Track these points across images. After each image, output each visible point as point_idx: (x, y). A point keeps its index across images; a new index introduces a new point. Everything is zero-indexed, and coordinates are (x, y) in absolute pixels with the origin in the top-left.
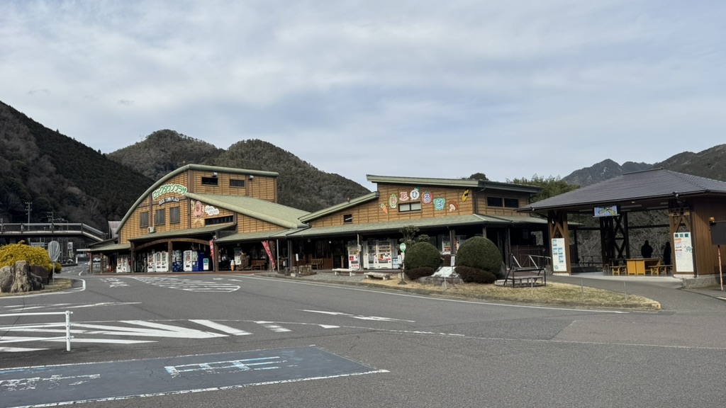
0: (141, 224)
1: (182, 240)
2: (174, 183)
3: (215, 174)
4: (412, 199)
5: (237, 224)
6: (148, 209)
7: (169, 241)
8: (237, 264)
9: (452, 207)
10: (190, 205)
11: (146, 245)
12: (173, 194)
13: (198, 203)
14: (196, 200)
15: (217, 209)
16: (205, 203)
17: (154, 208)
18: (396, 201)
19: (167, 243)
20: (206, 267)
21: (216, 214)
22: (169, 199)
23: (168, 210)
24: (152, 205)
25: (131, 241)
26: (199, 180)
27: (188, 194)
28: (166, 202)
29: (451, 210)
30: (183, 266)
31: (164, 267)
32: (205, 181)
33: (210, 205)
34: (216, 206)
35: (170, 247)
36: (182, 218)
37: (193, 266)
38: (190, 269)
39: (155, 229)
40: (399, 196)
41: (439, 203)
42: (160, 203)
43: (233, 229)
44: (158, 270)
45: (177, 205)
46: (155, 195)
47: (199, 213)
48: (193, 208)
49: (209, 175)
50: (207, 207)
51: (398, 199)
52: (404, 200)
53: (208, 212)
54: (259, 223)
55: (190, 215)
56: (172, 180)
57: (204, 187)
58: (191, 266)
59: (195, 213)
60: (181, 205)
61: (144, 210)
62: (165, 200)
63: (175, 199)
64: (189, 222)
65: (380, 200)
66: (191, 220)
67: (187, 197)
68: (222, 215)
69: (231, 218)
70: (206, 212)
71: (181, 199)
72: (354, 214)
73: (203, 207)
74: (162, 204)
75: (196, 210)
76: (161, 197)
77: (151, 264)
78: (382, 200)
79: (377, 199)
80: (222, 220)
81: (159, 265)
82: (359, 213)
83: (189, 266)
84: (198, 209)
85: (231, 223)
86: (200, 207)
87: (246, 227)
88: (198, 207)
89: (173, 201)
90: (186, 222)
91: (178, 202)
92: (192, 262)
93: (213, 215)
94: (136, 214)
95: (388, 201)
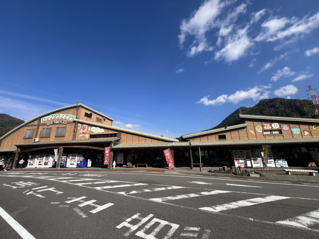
0: (25, 136)
2: (63, 114)
3: (91, 112)
4: (274, 128)
6: (35, 127)
7: (61, 147)
9: (306, 133)
10: (76, 127)
12: (61, 120)
13: (85, 125)
14: (83, 123)
15: (102, 129)
16: (91, 126)
17: (41, 127)
18: (262, 128)
20: (89, 165)
21: (101, 132)
22: (57, 122)
23: (54, 129)
24: (39, 125)
25: (18, 147)
26: (84, 114)
27: (76, 120)
29: (306, 134)
30: (66, 164)
32: (86, 115)
33: (96, 126)
34: (101, 127)
35: (60, 151)
36: (67, 134)
37: (77, 164)
38: (75, 166)
39: (39, 140)
40: (263, 126)
41: (296, 130)
42: (48, 124)
43: (117, 142)
44: (38, 167)
45: (65, 126)
47: (85, 131)
48: (79, 128)
50: (93, 127)
51: (263, 128)
52: (267, 128)
53: (94, 131)
54: (141, 138)
55: (75, 132)
56: (62, 112)
57: (85, 118)
58: (75, 163)
59: (81, 131)
60: (68, 126)
61: (31, 128)
62: (53, 123)
63: (63, 123)
64: (74, 136)
65: (248, 128)
66: (77, 135)
67: (75, 122)
68: (107, 133)
69: (115, 135)
70: (91, 130)
71: (69, 123)
72: (228, 135)
73: (89, 128)
74: (50, 125)
75: (82, 129)
76: (50, 120)
77: (32, 162)
78: (249, 128)
79: (245, 127)
80: (106, 135)
81: (41, 163)
82: (231, 134)
83: (73, 164)
84: (84, 129)
85: (115, 138)
86: (86, 127)
87: (129, 140)
88: (84, 127)
89: (61, 124)
90: (71, 137)
91: (66, 124)
92: (78, 161)
93: (98, 132)
94: (21, 130)
95: (255, 128)
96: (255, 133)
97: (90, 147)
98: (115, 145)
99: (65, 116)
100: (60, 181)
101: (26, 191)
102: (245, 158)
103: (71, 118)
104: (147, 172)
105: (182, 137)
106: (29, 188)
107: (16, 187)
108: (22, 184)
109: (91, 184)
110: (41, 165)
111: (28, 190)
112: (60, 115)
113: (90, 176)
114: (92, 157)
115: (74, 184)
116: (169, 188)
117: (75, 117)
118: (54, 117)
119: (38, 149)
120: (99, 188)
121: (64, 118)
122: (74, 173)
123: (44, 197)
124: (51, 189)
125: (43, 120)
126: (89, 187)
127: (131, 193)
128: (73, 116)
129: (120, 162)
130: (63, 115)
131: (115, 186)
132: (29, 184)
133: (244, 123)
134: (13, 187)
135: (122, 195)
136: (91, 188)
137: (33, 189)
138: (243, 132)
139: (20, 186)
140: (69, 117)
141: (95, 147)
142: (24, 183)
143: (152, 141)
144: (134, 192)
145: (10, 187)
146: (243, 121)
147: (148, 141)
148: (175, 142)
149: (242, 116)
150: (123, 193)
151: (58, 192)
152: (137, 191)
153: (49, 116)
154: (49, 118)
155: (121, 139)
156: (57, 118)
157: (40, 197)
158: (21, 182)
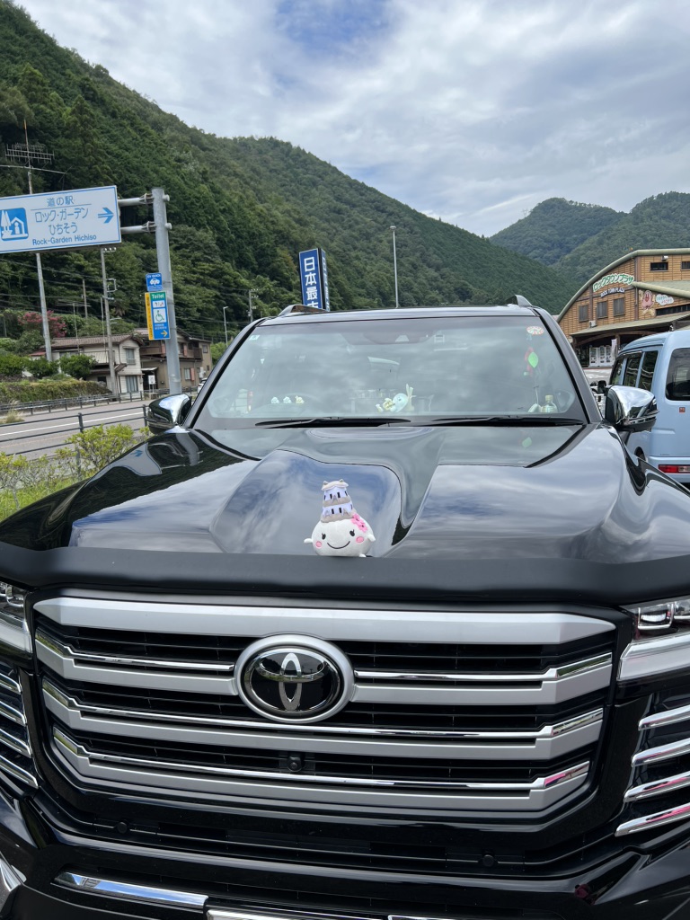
0: (580, 318)
2: (618, 272)
3: (666, 257)
6: (588, 302)
7: (617, 335)
10: (637, 295)
12: (618, 285)
13: (647, 292)
14: (644, 289)
15: (671, 298)
16: (656, 292)
17: (595, 301)
19: (614, 337)
21: (670, 303)
22: (613, 290)
23: (611, 303)
24: (592, 298)
25: (573, 336)
26: (648, 266)
27: (636, 284)
28: (608, 294)
31: (608, 361)
32: (654, 266)
33: (662, 293)
34: (669, 295)
36: (628, 309)
39: (597, 323)
42: (602, 295)
44: (602, 365)
45: (622, 296)
46: (596, 287)
47: (649, 303)
48: (641, 298)
49: (658, 260)
50: (659, 296)
53: (659, 301)
55: (637, 306)
56: (617, 270)
57: (653, 274)
59: (644, 304)
60: (627, 295)
61: (583, 303)
62: (608, 291)
63: (620, 291)
64: (637, 313)
66: (639, 311)
67: (634, 287)
68: (677, 304)
70: (657, 301)
71: (627, 290)
73: (654, 297)
74: (605, 296)
75: (644, 300)
76: (603, 288)
77: (593, 358)
80: (677, 309)
84: (647, 299)
86: (650, 296)
88: (647, 296)
89: (617, 292)
90: (633, 314)
91: (623, 293)
93: (665, 304)
94: (574, 308)
99: (616, 278)
103: (628, 281)
117: (634, 278)
118: (608, 281)
119: (594, 338)
121: (619, 282)
125: (595, 288)
128: (631, 276)
130: (618, 276)
140: (626, 280)
153: (602, 280)
154: (603, 283)
156: (611, 283)
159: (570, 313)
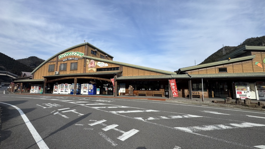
0: (49, 70)
1: (86, 78)
3: (96, 50)
5: (122, 72)
6: (55, 63)
7: (76, 78)
8: (122, 92)
10: (85, 62)
11: (56, 80)
12: (73, 57)
13: (92, 61)
14: (90, 59)
15: (106, 64)
16: (97, 61)
17: (59, 63)
19: (74, 79)
20: (98, 93)
21: (105, 66)
22: (71, 59)
23: (69, 64)
24: (58, 61)
25: (45, 77)
26: (90, 51)
27: (85, 56)
28: (68, 60)
30: (80, 92)
31: (66, 92)
33: (101, 61)
34: (105, 62)
35: (75, 81)
36: (79, 68)
37: (89, 92)
38: (87, 93)
39: (59, 73)
42: (64, 60)
43: (120, 74)
45: (76, 61)
47: (93, 65)
48: (88, 63)
50: (99, 62)
53: (100, 65)
55: (85, 66)
56: (74, 50)
57: (92, 55)
59: (90, 66)
60: (79, 62)
61: (52, 64)
62: (67, 59)
63: (75, 59)
64: (85, 70)
65: (254, 60)
66: (86, 69)
67: (84, 58)
68: (110, 67)
69: (117, 68)
70: (97, 65)
71: (79, 59)
72: (229, 67)
73: (96, 63)
74: (65, 61)
75: (90, 64)
76: (65, 57)
77: (56, 89)
78: (256, 60)
79: (251, 59)
80: (110, 69)
81: (62, 90)
82: (233, 67)
83: (86, 92)
84: (91, 63)
85: (118, 71)
86: (93, 62)
87: (130, 73)
88: (92, 62)
89: (73, 60)
90: (82, 70)
91: (77, 60)
92: (89, 90)
93: (103, 66)
94: (46, 65)
95: (262, 60)
96: (263, 66)
97: (98, 79)
98: (118, 77)
99: (76, 53)
100: (78, 104)
101: (54, 111)
102: (248, 91)
103: (80, 55)
104: (149, 100)
105: (179, 70)
106: (56, 109)
107: (46, 108)
108: (50, 105)
109: (105, 108)
110: (62, 92)
111: (55, 111)
112: (72, 53)
113: (101, 101)
114: (100, 87)
115: (91, 107)
116: (186, 117)
117: (84, 54)
118: (68, 54)
120: (114, 112)
121: (75, 55)
122: (88, 99)
123: (68, 118)
124: (73, 111)
125: (60, 57)
126: (105, 111)
127: (149, 119)
128: (82, 53)
129: (123, 91)
130: (74, 53)
131: (129, 112)
132: (56, 105)
133: (251, 55)
134: (43, 107)
135: (141, 121)
136: (107, 111)
137: (59, 110)
138: (247, 65)
139: (49, 107)
140: (79, 54)
141: (102, 78)
142: (51, 105)
143: (150, 74)
144: (151, 118)
145: (42, 107)
146: (248, 52)
147: (147, 73)
148: (172, 74)
149: (248, 47)
150: (140, 119)
151: (80, 114)
152: (154, 118)
153: (64, 54)
154: (64, 55)
155: (123, 72)
156: (70, 55)
157: (65, 117)
158: (49, 104)
159: (43, 67)
